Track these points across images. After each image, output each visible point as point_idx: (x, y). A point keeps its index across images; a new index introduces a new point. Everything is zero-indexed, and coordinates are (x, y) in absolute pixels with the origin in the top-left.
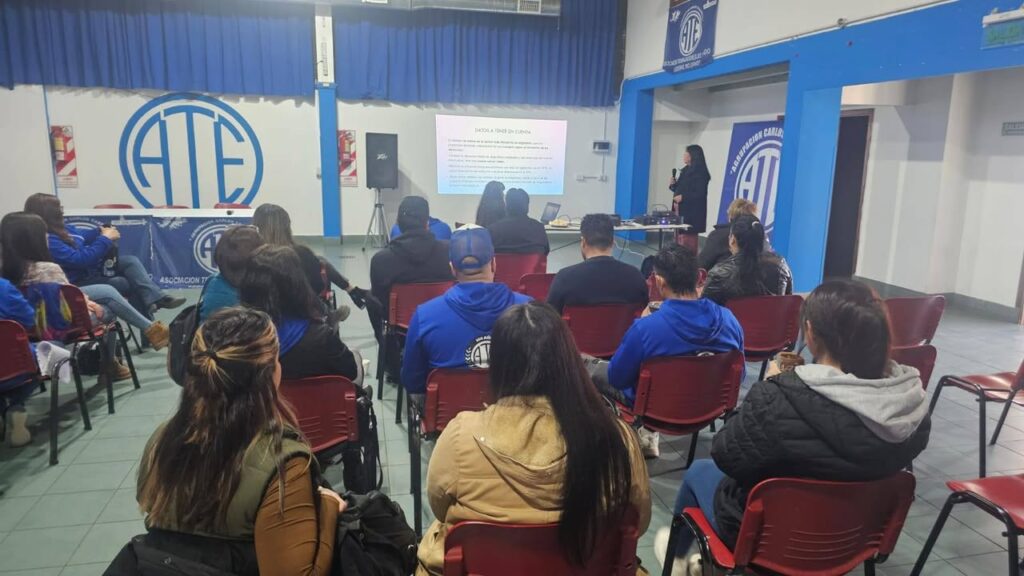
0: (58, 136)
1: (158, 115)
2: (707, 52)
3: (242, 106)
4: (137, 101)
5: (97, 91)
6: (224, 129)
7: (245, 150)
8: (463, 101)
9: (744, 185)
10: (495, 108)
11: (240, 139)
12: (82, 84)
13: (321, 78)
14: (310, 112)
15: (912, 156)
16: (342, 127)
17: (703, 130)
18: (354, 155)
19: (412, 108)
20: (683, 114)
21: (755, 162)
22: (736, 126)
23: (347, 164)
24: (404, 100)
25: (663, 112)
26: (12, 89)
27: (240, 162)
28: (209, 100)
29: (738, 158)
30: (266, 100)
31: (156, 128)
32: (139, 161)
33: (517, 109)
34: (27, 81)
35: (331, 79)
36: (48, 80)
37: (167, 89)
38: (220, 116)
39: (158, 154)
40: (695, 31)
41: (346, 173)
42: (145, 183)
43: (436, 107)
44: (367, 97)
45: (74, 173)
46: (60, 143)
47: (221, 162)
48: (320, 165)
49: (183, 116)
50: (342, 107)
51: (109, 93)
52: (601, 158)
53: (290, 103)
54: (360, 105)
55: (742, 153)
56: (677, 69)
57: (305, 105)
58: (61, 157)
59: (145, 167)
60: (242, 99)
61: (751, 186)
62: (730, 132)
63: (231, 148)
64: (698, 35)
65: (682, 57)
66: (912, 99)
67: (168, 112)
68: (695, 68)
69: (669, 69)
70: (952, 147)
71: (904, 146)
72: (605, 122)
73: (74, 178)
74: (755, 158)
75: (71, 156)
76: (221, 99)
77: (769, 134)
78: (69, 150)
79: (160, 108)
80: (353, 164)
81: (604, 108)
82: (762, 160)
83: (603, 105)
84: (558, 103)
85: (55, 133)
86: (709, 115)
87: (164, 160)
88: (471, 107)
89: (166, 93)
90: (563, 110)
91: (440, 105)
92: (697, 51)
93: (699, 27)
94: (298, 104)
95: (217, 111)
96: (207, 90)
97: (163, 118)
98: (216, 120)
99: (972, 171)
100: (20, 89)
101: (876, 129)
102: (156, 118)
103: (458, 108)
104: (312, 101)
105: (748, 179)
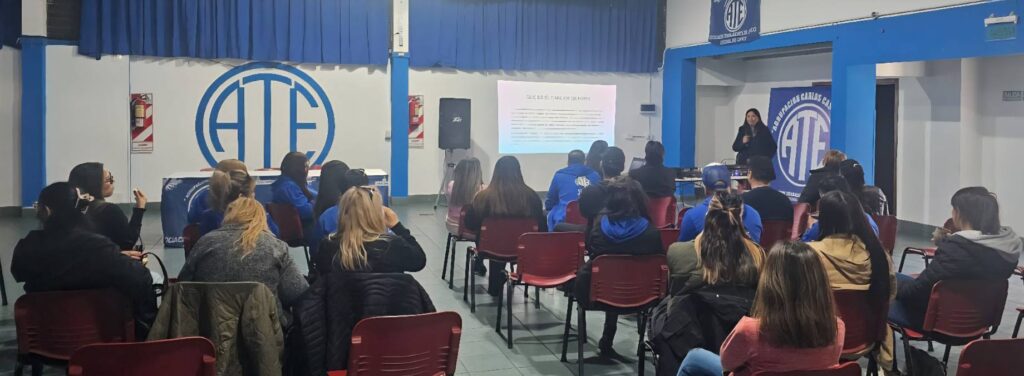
0: (139, 103)
1: (238, 82)
2: (753, 30)
3: (318, 74)
4: (219, 69)
5: (181, 60)
6: (300, 96)
7: (318, 115)
8: (524, 68)
9: (786, 143)
10: (551, 74)
11: (314, 104)
12: (170, 54)
13: (396, 49)
14: (382, 79)
15: (935, 118)
16: (412, 92)
17: (739, 93)
18: (421, 119)
19: (477, 75)
20: (723, 81)
21: (794, 122)
22: (774, 91)
23: (414, 127)
24: (470, 67)
25: (705, 77)
26: (98, 59)
27: (312, 126)
28: (287, 68)
29: (778, 119)
30: (340, 68)
31: (234, 95)
32: (215, 126)
33: (571, 75)
34: (114, 52)
35: (405, 49)
36: (135, 50)
37: (250, 58)
38: (296, 84)
39: (234, 120)
40: (740, 12)
41: (414, 135)
42: (219, 148)
43: (498, 73)
44: (436, 66)
45: (150, 139)
46: (140, 111)
47: (295, 126)
48: (389, 129)
49: (261, 83)
50: (412, 74)
51: (191, 62)
52: (646, 119)
53: (363, 71)
54: (429, 72)
55: (781, 115)
56: (722, 43)
57: (378, 72)
58: (141, 123)
59: (220, 132)
60: (318, 68)
61: (793, 144)
62: (769, 96)
63: (305, 114)
64: (743, 15)
65: (728, 32)
66: (930, 71)
67: (247, 80)
68: (742, 42)
69: (715, 43)
70: (966, 110)
71: (927, 108)
72: (650, 87)
73: (149, 144)
74: (795, 118)
75: (149, 122)
76: (299, 67)
77: (806, 98)
78: (148, 116)
79: (240, 77)
80: (420, 127)
81: (648, 74)
82: (801, 121)
83: (648, 71)
84: (608, 69)
85: (137, 101)
86: (745, 81)
87: (240, 126)
88: (530, 74)
89: (247, 62)
90: (613, 76)
91: (502, 71)
92: (742, 29)
93: (743, 8)
94: (371, 71)
95: (294, 78)
96: (288, 59)
97: (241, 86)
98: (293, 87)
99: (983, 130)
100: (106, 59)
101: (902, 96)
102: (236, 85)
103: (518, 74)
104: (383, 68)
105: (790, 137)
